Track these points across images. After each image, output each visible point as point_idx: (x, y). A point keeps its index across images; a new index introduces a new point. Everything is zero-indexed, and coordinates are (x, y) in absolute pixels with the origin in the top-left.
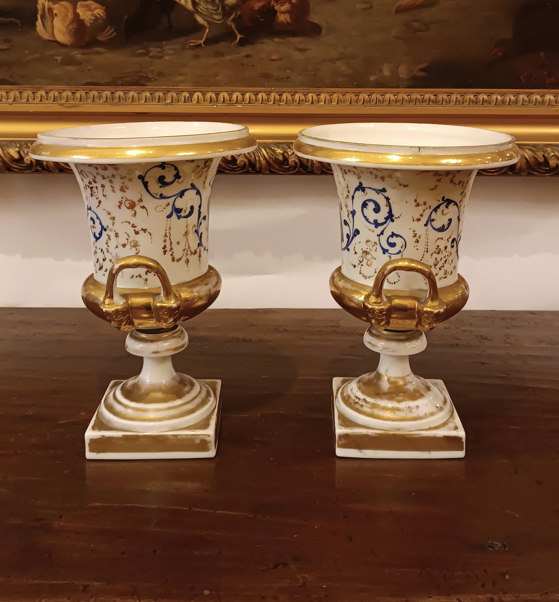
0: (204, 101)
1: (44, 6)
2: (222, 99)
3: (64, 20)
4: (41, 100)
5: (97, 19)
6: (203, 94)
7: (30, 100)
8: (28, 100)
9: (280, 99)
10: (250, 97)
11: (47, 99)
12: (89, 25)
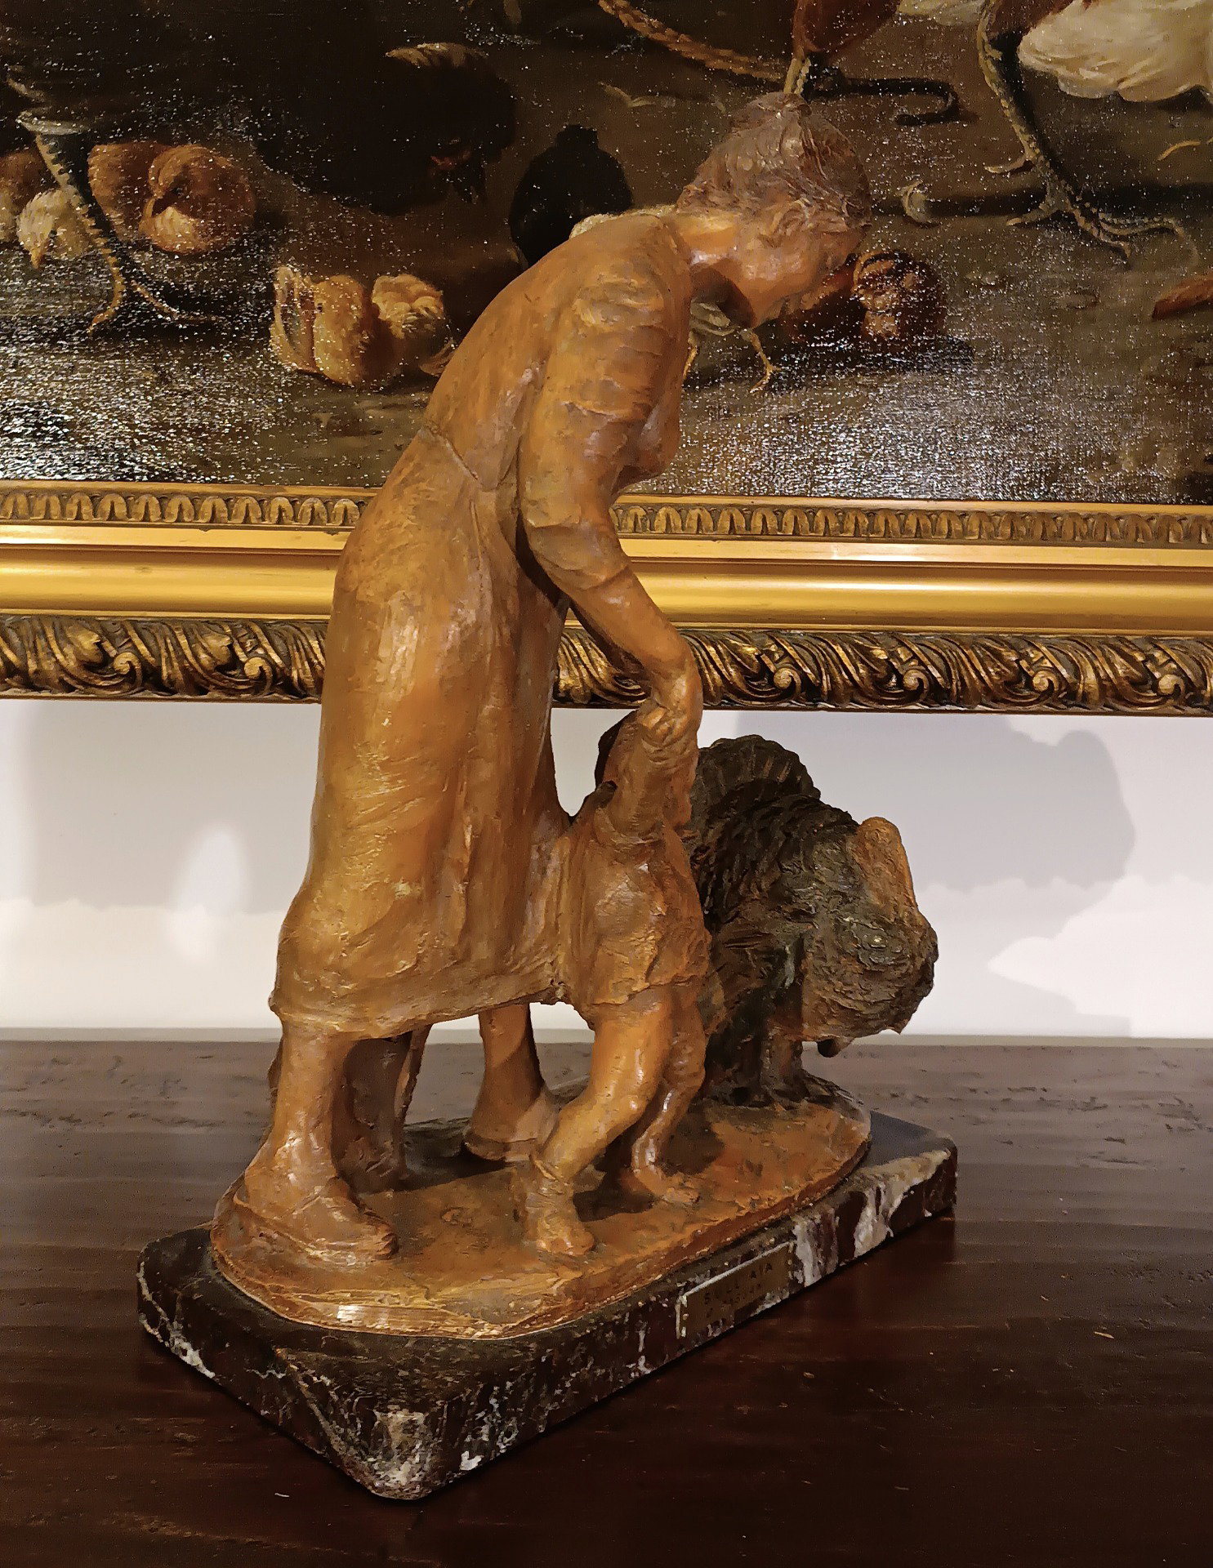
0: (683, 528)
1: (290, 286)
2: (727, 525)
3: (338, 321)
4: (280, 520)
5: (421, 321)
6: (679, 511)
7: (254, 520)
8: (247, 519)
9: (871, 525)
10: (796, 518)
11: (295, 518)
12: (401, 335)
